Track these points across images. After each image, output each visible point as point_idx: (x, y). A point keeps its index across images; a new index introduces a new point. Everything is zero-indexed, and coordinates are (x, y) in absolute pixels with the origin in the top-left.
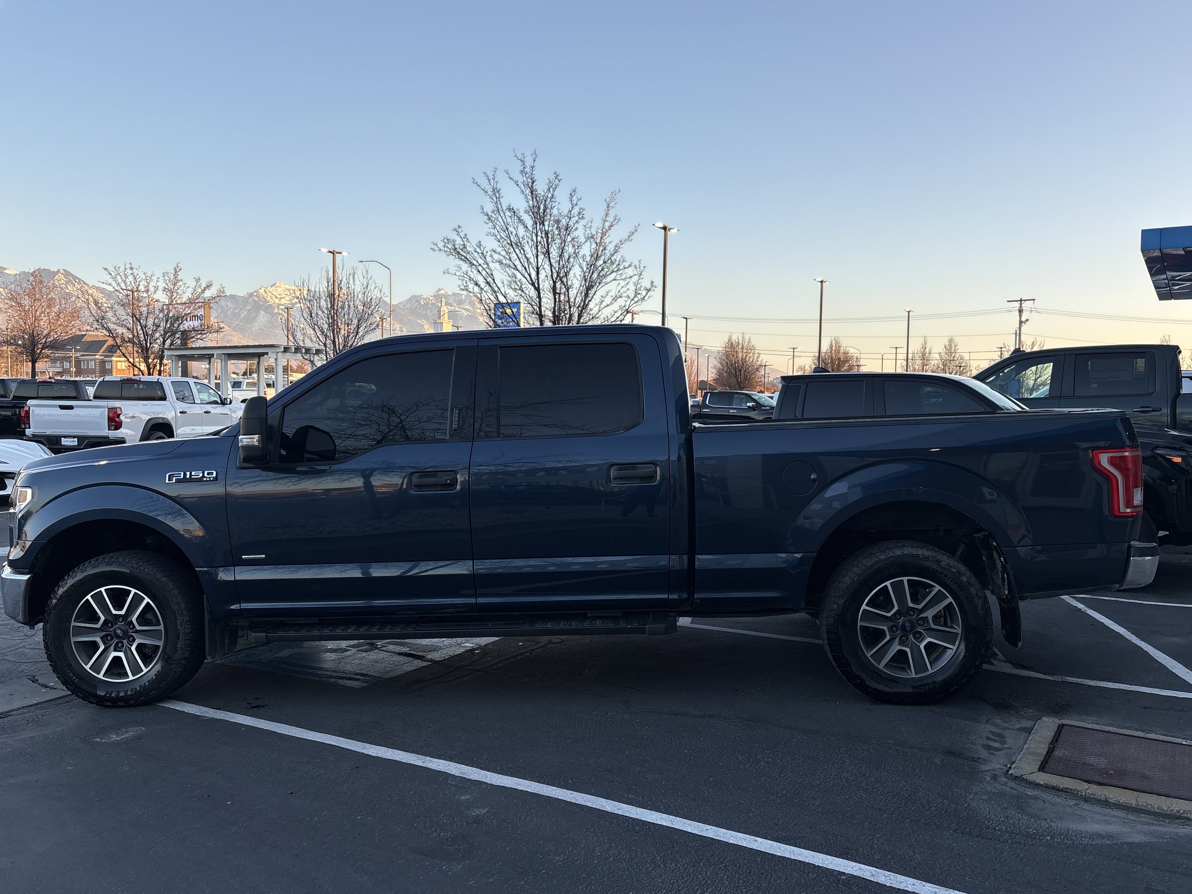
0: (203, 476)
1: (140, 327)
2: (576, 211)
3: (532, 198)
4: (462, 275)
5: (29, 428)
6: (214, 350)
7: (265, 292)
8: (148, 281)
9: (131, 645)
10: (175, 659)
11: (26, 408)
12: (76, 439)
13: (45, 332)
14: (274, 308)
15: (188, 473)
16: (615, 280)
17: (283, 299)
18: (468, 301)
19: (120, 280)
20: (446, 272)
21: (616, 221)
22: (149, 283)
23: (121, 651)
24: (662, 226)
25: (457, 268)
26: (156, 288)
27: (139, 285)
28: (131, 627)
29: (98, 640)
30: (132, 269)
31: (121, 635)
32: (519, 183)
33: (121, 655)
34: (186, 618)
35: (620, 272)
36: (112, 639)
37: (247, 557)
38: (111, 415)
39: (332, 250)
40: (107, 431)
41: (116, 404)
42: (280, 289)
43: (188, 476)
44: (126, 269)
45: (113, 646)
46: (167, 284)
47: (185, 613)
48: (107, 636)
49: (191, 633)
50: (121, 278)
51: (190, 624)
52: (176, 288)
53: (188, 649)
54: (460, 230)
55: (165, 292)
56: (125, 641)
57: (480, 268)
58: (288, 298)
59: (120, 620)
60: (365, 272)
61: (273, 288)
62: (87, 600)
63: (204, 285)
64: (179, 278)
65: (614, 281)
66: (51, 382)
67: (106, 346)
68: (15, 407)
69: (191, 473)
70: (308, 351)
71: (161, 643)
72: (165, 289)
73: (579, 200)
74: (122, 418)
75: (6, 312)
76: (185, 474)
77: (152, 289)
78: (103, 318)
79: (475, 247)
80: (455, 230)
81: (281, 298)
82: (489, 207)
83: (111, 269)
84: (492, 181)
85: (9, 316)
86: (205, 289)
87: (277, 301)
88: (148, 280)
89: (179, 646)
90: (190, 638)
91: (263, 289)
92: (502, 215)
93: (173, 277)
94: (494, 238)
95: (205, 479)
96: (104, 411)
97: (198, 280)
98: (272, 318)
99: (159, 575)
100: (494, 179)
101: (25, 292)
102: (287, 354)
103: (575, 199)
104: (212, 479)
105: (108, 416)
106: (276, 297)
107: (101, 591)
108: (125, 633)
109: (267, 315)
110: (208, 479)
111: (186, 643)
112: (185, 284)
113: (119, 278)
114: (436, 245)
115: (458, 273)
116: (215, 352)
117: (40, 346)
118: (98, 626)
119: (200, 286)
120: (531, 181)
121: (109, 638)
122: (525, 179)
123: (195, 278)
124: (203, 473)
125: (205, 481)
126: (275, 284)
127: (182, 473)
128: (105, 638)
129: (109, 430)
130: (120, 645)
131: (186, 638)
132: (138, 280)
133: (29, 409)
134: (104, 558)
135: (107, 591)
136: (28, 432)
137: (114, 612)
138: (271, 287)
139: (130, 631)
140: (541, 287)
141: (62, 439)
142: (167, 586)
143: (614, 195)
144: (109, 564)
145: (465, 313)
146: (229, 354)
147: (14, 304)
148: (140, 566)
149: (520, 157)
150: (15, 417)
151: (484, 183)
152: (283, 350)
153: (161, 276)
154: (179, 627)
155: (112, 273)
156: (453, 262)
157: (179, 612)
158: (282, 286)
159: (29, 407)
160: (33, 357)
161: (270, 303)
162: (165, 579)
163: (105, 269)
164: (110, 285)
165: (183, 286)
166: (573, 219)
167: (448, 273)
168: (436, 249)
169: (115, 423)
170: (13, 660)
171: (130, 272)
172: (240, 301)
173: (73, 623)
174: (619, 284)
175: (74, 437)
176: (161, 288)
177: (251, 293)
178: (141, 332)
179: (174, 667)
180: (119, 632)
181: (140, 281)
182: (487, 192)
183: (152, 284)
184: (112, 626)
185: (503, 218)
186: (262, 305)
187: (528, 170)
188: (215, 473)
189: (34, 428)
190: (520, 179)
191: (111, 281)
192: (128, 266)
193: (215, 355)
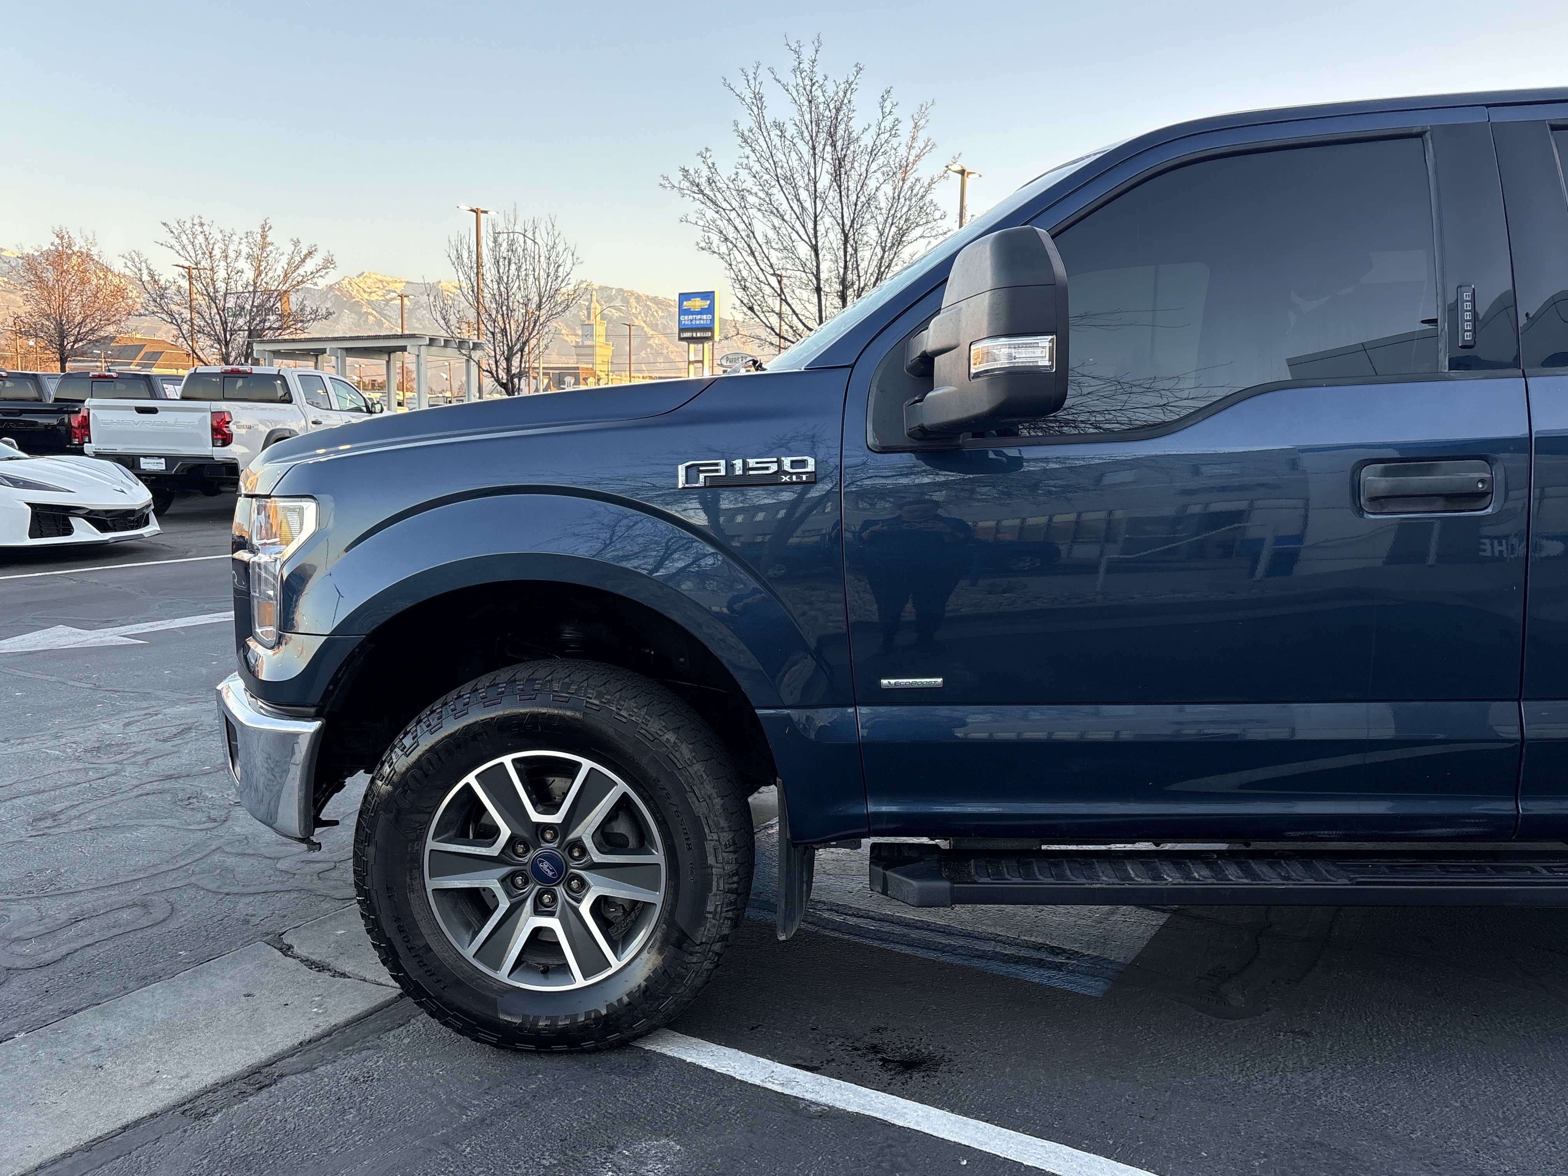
0: (781, 471)
1: (216, 310)
2: (888, 123)
3: (811, 109)
4: (707, 225)
5: (90, 442)
6: (326, 343)
7: (350, 284)
8: (227, 243)
9: (579, 901)
10: (698, 942)
11: (84, 413)
12: (163, 460)
13: (78, 319)
14: (361, 306)
15: (738, 463)
16: (922, 236)
17: (373, 294)
18: (620, 298)
19: (186, 242)
20: (684, 220)
21: (928, 148)
22: (227, 246)
23: (552, 914)
24: (960, 168)
25: (698, 215)
26: (238, 253)
27: (213, 249)
28: (576, 854)
29: (495, 886)
30: (202, 225)
31: (550, 874)
32: (791, 88)
33: (553, 923)
34: (726, 837)
35: (930, 225)
36: (526, 882)
37: (893, 681)
38: (215, 424)
39: (474, 208)
40: (210, 448)
41: (223, 406)
42: (370, 280)
43: (739, 472)
44: (194, 224)
45: (529, 903)
46: (252, 249)
47: (723, 823)
48: (512, 876)
49: (736, 874)
50: (188, 238)
51: (734, 852)
52: (265, 255)
53: (730, 914)
54: (708, 154)
55: (249, 261)
56: (560, 890)
57: (733, 215)
58: (380, 293)
59: (548, 836)
60: (550, 227)
61: (361, 278)
62: (468, 786)
63: (305, 251)
64: (269, 240)
65: (922, 239)
66: (111, 377)
67: (143, 353)
68: (60, 411)
69: (745, 463)
70: (462, 343)
71: (657, 898)
72: (249, 256)
73: (894, 106)
74: (232, 427)
75: (22, 290)
76: (730, 467)
77: (232, 254)
78: (162, 297)
79: (727, 182)
80: (700, 154)
81: (370, 293)
82: (747, 123)
83: (173, 224)
84: (752, 81)
85: (27, 295)
86: (306, 257)
87: (366, 296)
88: (227, 240)
89: (710, 908)
90: (735, 886)
91: (347, 280)
92: (765, 134)
93: (259, 238)
94: (747, 171)
95: (785, 479)
96: (205, 417)
97: (297, 243)
98: (359, 320)
99: (655, 726)
100: (755, 79)
101: (47, 260)
102: (433, 348)
103: (888, 105)
104: (804, 478)
105: (212, 425)
106: (365, 292)
107: (502, 764)
108: (560, 868)
109: (353, 315)
110: (794, 478)
111: (726, 900)
112: (277, 249)
113: (184, 237)
114: (668, 179)
115: (701, 223)
116: (328, 346)
117: (72, 339)
118: (494, 851)
119: (299, 252)
120: (810, 83)
121: (519, 880)
122: (799, 81)
123: (292, 240)
124: (779, 463)
125: (786, 483)
126: (363, 273)
127: (723, 462)
128: (509, 881)
129: (214, 446)
130: (546, 898)
131: (727, 886)
132: (211, 242)
133: (89, 413)
134: (512, 682)
135: (518, 765)
136: (87, 448)
137: (536, 817)
138: (358, 277)
139: (573, 864)
140: (820, 244)
141: (142, 459)
142: (678, 755)
143: (924, 109)
144: (529, 697)
145: (617, 315)
146: (347, 349)
147: (32, 277)
148: (609, 702)
149: (794, 46)
150: (64, 428)
151: (741, 87)
152: (428, 342)
153: (244, 236)
154: (711, 860)
155: (175, 231)
156: (692, 206)
157: (710, 822)
158: (373, 276)
159: (88, 409)
160: (62, 354)
161: (357, 299)
162: (671, 737)
163: (165, 224)
164: (171, 247)
165: (275, 252)
166: (882, 136)
167: (687, 221)
168: (667, 185)
169: (223, 435)
170: (212, 886)
171: (200, 229)
172: (317, 296)
173: (431, 844)
174: (929, 242)
175: (160, 457)
176: (244, 254)
177: (331, 286)
178: (217, 317)
179: (695, 960)
180: (545, 866)
181: (214, 244)
182: (743, 100)
183: (232, 247)
184: (527, 851)
185: (767, 139)
186: (347, 302)
187: (805, 66)
188: (811, 461)
189: (97, 443)
190: (791, 80)
191: (173, 242)
192: (196, 221)
193: (328, 351)
